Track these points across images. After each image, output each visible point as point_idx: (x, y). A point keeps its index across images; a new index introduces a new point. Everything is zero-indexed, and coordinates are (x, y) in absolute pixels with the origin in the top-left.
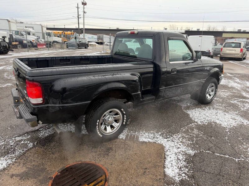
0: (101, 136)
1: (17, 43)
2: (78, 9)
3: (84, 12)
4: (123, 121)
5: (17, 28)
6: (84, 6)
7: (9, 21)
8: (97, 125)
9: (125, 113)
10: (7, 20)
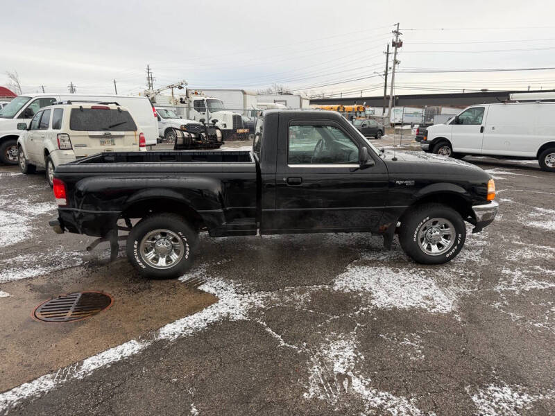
0: (144, 267)
1: (246, 131)
2: (388, 56)
3: (396, 62)
4: (185, 254)
5: (259, 104)
6: (396, 49)
7: (244, 93)
8: (135, 249)
9: (185, 240)
10: (243, 91)
